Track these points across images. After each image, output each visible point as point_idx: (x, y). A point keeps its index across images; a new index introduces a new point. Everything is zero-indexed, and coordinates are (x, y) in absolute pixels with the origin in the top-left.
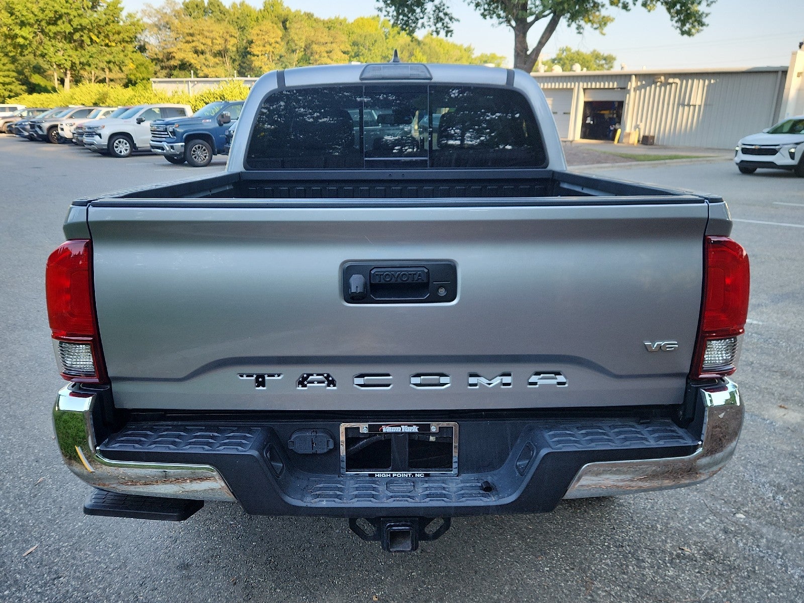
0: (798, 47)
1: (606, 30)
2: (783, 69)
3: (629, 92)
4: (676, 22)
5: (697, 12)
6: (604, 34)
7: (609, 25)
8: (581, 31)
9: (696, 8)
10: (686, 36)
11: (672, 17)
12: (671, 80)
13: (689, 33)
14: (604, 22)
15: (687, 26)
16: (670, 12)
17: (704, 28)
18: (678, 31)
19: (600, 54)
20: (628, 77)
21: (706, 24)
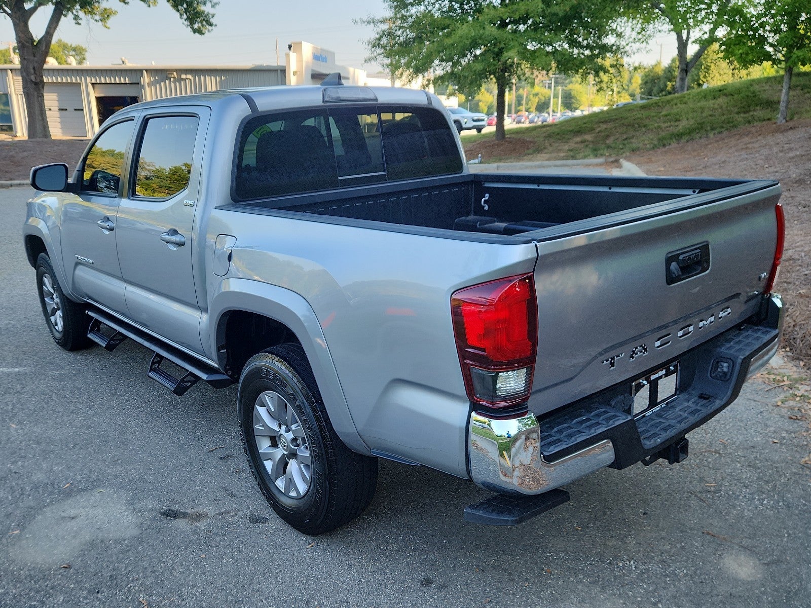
0: (288, 49)
1: (110, 22)
2: (282, 69)
3: (143, 87)
4: (186, 20)
5: (203, 12)
6: (109, 28)
7: (112, 18)
8: (80, 22)
9: (202, 8)
10: (197, 34)
11: (181, 15)
12: (183, 76)
13: (199, 31)
14: (106, 15)
15: (196, 26)
16: (178, 11)
17: (213, 27)
18: (189, 29)
19: (67, 44)
20: (139, 72)
21: (214, 23)
